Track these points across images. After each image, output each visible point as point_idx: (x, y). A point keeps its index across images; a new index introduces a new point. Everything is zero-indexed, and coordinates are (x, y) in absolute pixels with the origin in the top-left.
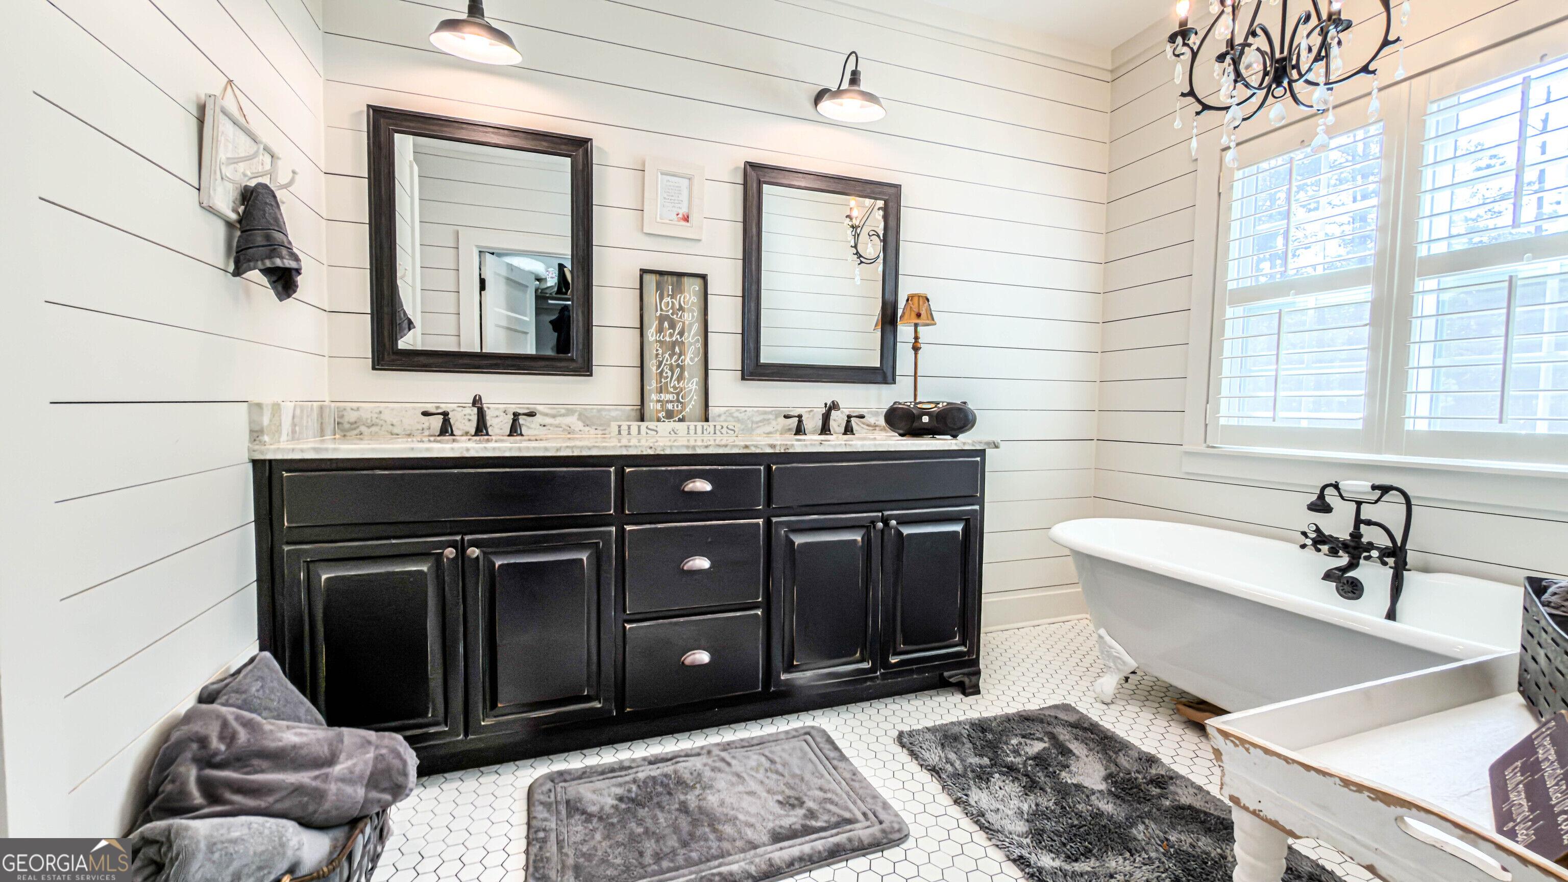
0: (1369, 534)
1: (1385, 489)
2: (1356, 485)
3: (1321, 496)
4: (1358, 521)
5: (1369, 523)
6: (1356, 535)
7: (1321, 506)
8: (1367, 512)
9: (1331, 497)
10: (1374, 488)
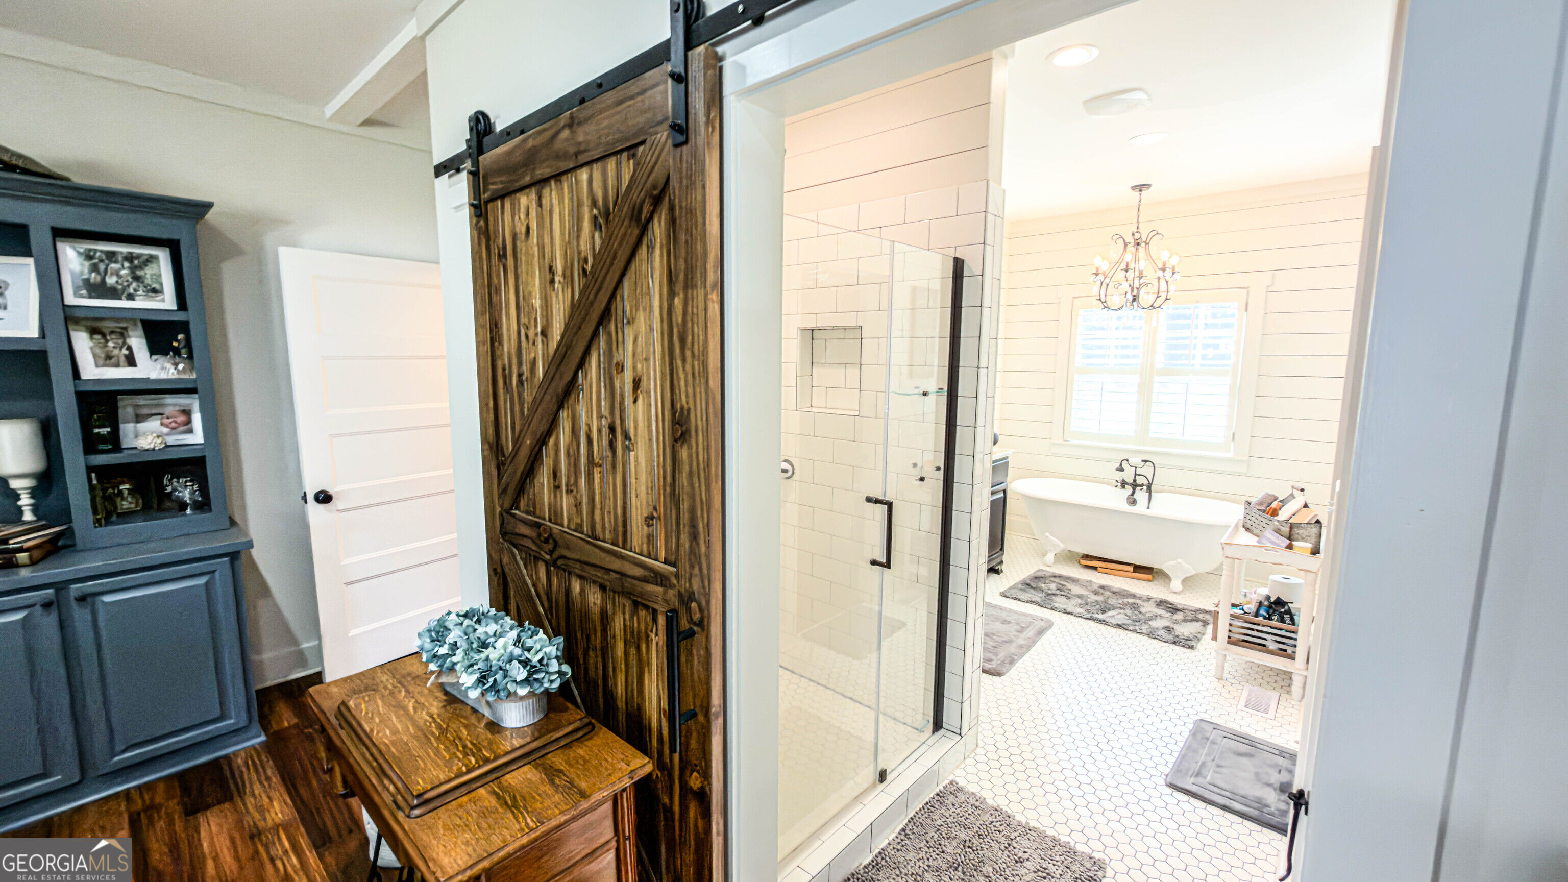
0: (1140, 480)
1: (1146, 461)
2: (1136, 460)
3: (1121, 465)
4: (1136, 475)
5: (1140, 475)
6: (1135, 481)
7: (1121, 469)
8: (1139, 471)
9: (1125, 465)
10: (1143, 461)
